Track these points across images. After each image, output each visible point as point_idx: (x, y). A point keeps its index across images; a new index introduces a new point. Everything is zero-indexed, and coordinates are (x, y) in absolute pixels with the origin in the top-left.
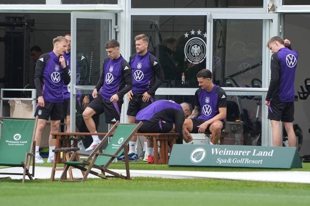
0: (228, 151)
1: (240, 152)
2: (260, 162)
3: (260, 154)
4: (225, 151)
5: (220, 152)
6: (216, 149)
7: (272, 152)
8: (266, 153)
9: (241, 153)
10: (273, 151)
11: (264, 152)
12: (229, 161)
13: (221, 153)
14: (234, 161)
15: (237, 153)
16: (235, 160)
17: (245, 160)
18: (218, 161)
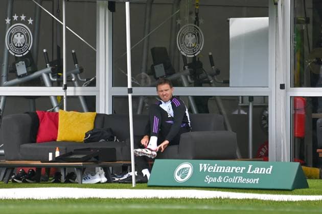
0: (218, 167)
1: (233, 168)
2: (256, 181)
3: (257, 171)
4: (215, 167)
5: (209, 168)
6: (205, 165)
7: (271, 169)
8: (263, 170)
9: (234, 170)
10: (271, 167)
11: (262, 169)
12: (220, 179)
13: (210, 170)
14: (226, 180)
15: (229, 170)
16: (227, 178)
17: (238, 179)
18: (207, 180)
